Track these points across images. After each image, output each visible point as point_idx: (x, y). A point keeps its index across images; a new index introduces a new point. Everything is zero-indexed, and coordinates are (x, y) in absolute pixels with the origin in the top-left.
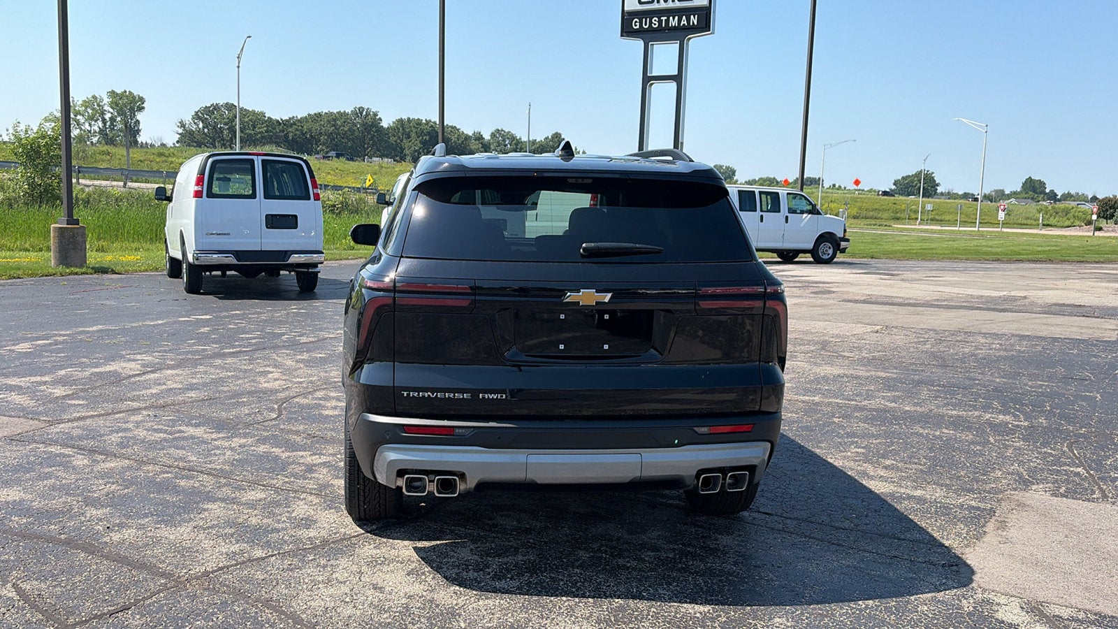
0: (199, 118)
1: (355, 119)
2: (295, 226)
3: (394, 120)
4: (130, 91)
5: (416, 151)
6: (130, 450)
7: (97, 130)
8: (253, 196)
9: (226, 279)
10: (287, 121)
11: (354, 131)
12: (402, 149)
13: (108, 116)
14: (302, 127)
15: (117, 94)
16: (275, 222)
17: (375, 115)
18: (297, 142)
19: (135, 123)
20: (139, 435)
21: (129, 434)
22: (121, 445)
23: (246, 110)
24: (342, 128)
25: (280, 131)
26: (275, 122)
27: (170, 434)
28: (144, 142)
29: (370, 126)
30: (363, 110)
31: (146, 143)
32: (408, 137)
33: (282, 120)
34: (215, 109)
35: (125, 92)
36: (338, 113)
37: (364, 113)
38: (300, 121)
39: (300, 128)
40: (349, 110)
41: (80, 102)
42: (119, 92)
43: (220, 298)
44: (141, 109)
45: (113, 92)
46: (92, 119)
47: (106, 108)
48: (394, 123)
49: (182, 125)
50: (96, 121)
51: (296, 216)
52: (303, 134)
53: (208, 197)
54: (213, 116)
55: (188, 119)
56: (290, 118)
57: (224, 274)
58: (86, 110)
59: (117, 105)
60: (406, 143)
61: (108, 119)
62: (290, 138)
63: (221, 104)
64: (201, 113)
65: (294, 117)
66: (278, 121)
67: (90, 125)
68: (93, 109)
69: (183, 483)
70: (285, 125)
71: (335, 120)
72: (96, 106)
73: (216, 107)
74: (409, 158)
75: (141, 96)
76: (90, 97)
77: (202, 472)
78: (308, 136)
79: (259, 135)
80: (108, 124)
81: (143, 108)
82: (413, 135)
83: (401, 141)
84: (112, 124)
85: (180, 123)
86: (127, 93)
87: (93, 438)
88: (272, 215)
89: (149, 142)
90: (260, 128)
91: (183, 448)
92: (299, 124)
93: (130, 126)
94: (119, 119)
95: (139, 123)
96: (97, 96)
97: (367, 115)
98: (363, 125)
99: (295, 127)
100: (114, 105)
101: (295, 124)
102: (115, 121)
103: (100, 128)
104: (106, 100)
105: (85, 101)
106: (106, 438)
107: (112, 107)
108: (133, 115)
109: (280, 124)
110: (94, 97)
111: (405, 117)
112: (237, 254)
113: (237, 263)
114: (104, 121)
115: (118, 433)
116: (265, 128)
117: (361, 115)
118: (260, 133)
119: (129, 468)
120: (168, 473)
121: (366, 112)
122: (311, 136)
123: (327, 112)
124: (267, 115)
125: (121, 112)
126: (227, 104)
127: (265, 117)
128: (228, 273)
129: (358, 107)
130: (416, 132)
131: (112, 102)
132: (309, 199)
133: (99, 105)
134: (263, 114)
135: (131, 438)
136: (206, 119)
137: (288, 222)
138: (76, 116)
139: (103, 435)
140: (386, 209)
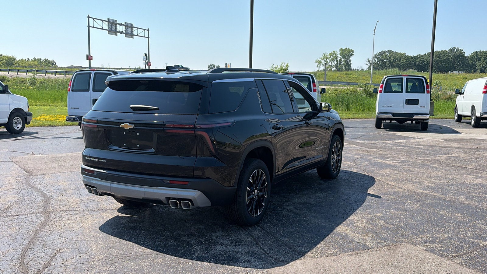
0: (376, 57)
1: (450, 53)
2: (418, 104)
3: (472, 52)
4: (348, 48)
5: (483, 67)
7: (334, 65)
8: (401, 92)
9: (391, 123)
10: (416, 56)
11: (449, 59)
12: (476, 66)
13: (339, 59)
14: (423, 59)
15: (343, 49)
16: (409, 102)
17: (461, 50)
18: (420, 66)
19: (349, 61)
23: (397, 53)
24: (443, 58)
25: (412, 61)
26: (410, 57)
28: (354, 69)
29: (458, 56)
30: (455, 49)
31: (355, 69)
32: (480, 60)
33: (413, 56)
34: (383, 53)
35: (346, 48)
36: (441, 51)
37: (455, 50)
38: (422, 56)
39: (422, 59)
40: (447, 49)
41: (328, 54)
42: (344, 49)
43: (386, 131)
44: (352, 55)
45: (341, 49)
46: (332, 61)
47: (338, 56)
48: (472, 54)
49: (369, 61)
50: (334, 61)
51: (418, 100)
52: (423, 62)
53: (384, 92)
54: (382, 56)
55: (371, 58)
56: (418, 55)
57: (391, 122)
58: (330, 57)
59: (343, 54)
60: (478, 63)
61: (339, 60)
62: (417, 64)
63: (386, 51)
64: (377, 55)
65: (419, 54)
66: (412, 57)
67: (332, 63)
68: (333, 56)
70: (415, 58)
71: (439, 55)
72: (334, 55)
73: (384, 52)
74: (479, 70)
75: (352, 49)
76: (332, 51)
78: (425, 63)
79: (402, 64)
80: (339, 62)
81: (353, 55)
82: (482, 59)
83: (476, 62)
84: (340, 62)
85: (368, 60)
86: (347, 49)
88: (408, 100)
89: (357, 69)
90: (403, 60)
92: (422, 58)
93: (347, 62)
94: (343, 60)
95: (351, 61)
96: (335, 51)
97: (457, 51)
98: (454, 56)
99: (419, 59)
100: (341, 54)
101: (420, 58)
102: (341, 60)
103: (335, 64)
104: (339, 52)
105: (330, 54)
107: (341, 55)
108: (349, 58)
109: (413, 58)
110: (334, 52)
111: (478, 50)
112: (393, 114)
113: (393, 117)
114: (337, 61)
116: (405, 60)
117: (454, 51)
118: (403, 62)
121: (456, 50)
122: (427, 62)
123: (436, 51)
124: (406, 54)
125: (344, 57)
126: (389, 50)
127: (405, 55)
128: (392, 121)
129: (452, 47)
130: (484, 58)
131: (341, 53)
132: (425, 93)
133: (335, 55)
134: (405, 54)
136: (379, 58)
137: (415, 102)
138: (326, 60)
140: (459, 96)
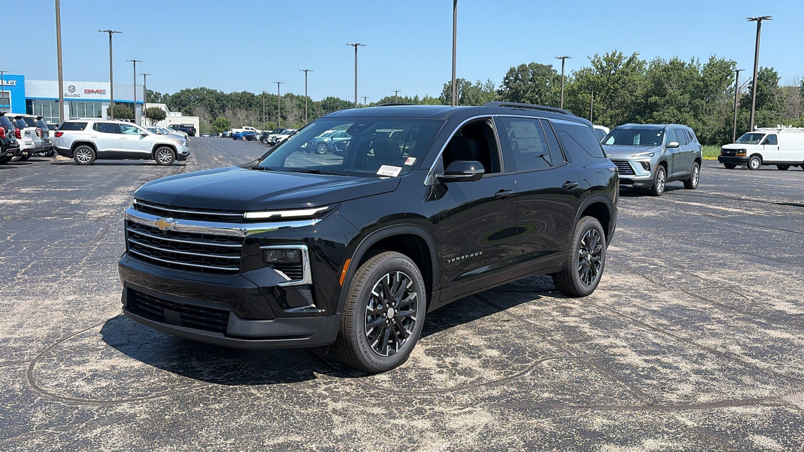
6: (697, 351)
20: (686, 363)
21: (696, 366)
22: (702, 356)
27: (657, 360)
69: (665, 322)
77: (649, 327)
87: (730, 369)
91: (654, 344)
106: (716, 367)
115: (706, 370)
119: (698, 338)
120: (672, 330)
135: (694, 362)
139: (720, 370)
